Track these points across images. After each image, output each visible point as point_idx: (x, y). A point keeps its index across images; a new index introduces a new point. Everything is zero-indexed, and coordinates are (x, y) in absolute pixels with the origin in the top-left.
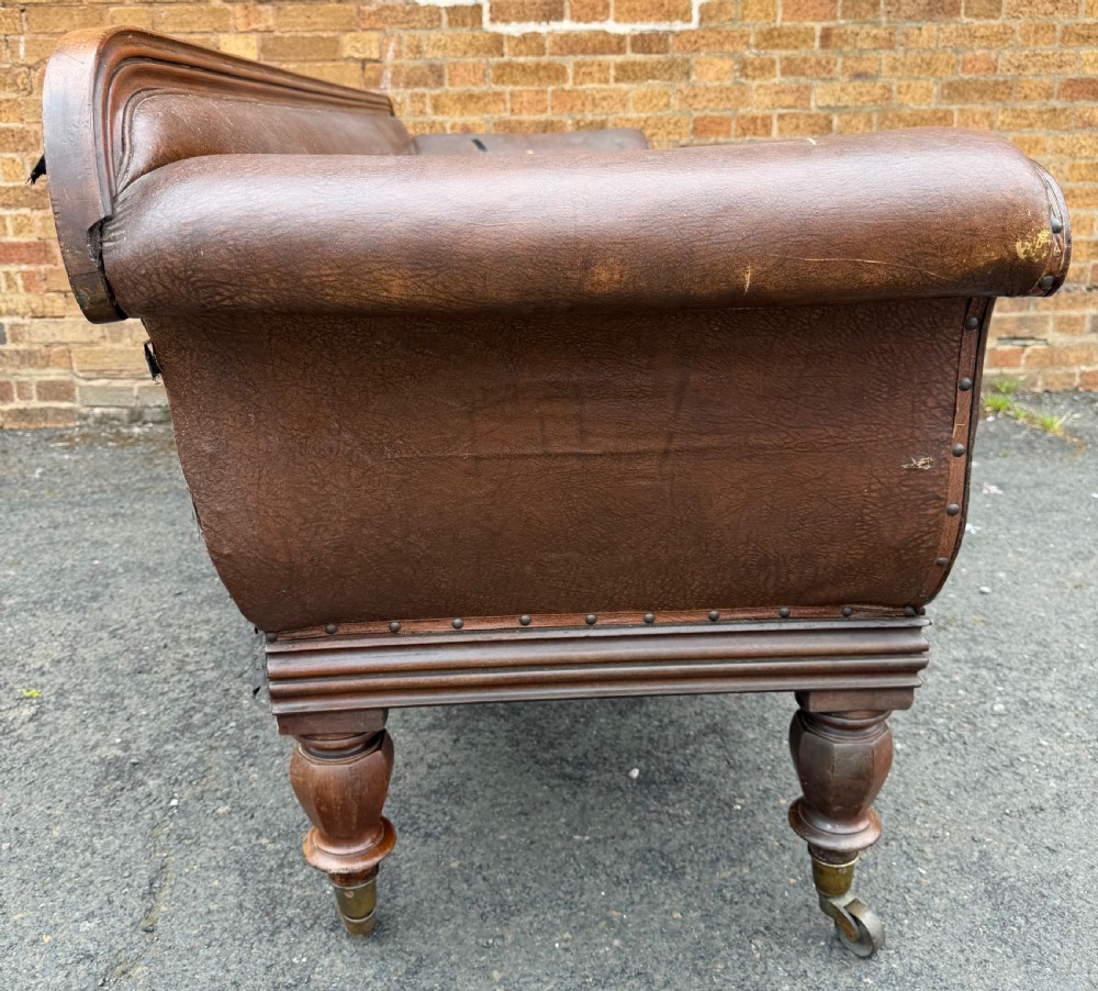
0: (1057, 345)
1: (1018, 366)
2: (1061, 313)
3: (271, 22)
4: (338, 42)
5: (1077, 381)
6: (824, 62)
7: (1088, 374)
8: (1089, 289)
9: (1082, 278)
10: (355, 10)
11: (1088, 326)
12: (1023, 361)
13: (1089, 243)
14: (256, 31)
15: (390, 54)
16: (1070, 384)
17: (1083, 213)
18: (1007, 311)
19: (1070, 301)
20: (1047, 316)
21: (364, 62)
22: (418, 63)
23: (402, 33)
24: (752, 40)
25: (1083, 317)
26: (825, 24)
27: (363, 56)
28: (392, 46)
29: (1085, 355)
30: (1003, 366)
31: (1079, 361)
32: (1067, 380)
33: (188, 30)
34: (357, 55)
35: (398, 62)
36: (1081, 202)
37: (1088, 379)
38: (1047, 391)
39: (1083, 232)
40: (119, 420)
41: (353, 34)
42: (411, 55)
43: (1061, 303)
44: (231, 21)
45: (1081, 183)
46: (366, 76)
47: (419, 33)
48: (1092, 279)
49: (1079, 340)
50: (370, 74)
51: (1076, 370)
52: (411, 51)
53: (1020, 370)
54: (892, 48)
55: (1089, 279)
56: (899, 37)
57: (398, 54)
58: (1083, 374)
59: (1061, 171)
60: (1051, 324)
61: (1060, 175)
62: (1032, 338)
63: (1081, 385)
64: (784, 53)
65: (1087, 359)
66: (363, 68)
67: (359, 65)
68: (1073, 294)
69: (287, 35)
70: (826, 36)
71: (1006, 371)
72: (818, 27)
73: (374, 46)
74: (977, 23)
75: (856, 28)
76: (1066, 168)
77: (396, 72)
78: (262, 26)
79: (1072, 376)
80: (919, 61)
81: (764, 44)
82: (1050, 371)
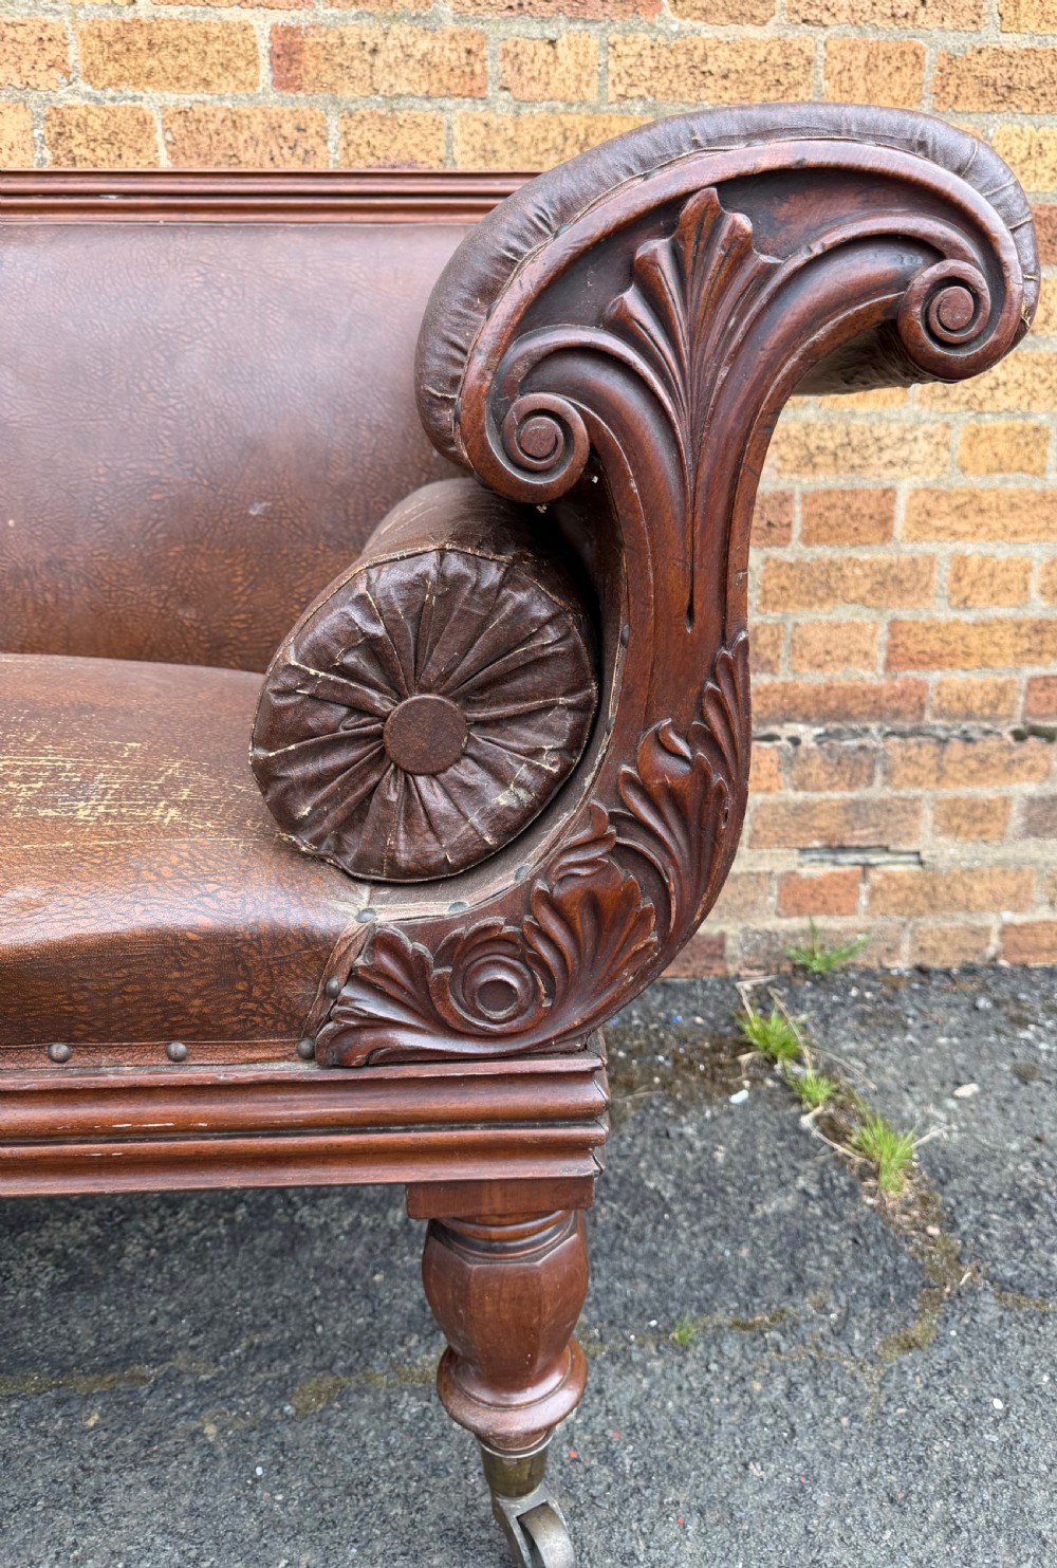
0: (943, 864)
1: (853, 911)
2: (949, 792)
5: (994, 945)
6: (288, 129)
7: (1019, 929)
8: (1019, 736)
9: (1002, 709)
11: (1016, 820)
12: (864, 901)
13: (1019, 626)
16: (977, 951)
17: (1003, 552)
18: (818, 789)
19: (973, 764)
20: (917, 799)
24: (74, 54)
25: (1006, 801)
26: (282, 17)
29: (1012, 886)
30: (817, 911)
31: (997, 902)
32: (973, 943)
36: (996, 525)
37: (1020, 940)
38: (922, 971)
39: (1003, 597)
43: (950, 769)
45: (998, 477)
48: (1027, 712)
49: (993, 853)
51: (992, 921)
53: (858, 921)
54: (476, 95)
55: (1018, 712)
56: (494, 67)
58: (1005, 930)
59: (946, 445)
60: (928, 815)
61: (945, 455)
62: (886, 849)
63: (1004, 953)
64: (173, 98)
65: (1015, 896)
68: (979, 748)
70: (288, 52)
71: (821, 921)
72: (262, 25)
74: (709, 32)
75: (371, 32)
76: (957, 438)
79: (981, 933)
80: (555, 134)
81: (112, 70)
82: (929, 922)
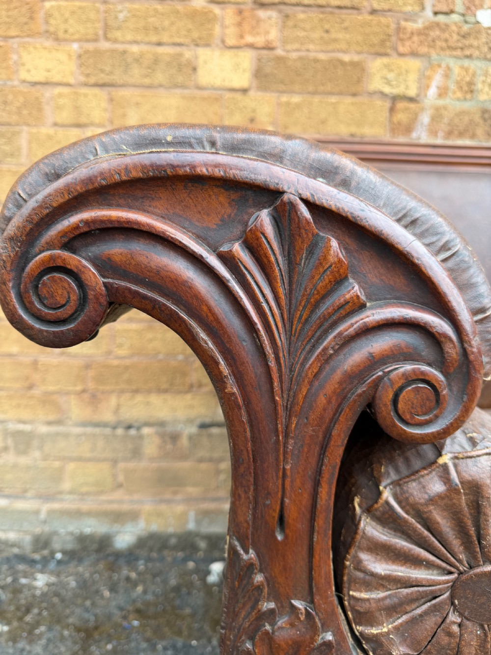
3: (274, 35)
4: (363, 70)
10: (393, 26)
14: (251, 46)
15: (432, 92)
21: (395, 99)
22: (466, 106)
23: (452, 63)
27: (395, 91)
28: (437, 79)
33: (154, 39)
34: (387, 90)
35: (441, 102)
40: (19, 547)
41: (385, 60)
42: (459, 94)
44: (217, 30)
46: (395, 120)
47: (475, 65)
50: (401, 117)
52: (461, 88)
57: (443, 92)
66: (392, 110)
67: (388, 104)
69: (294, 55)
73: (413, 77)
77: (436, 117)
78: (259, 40)
